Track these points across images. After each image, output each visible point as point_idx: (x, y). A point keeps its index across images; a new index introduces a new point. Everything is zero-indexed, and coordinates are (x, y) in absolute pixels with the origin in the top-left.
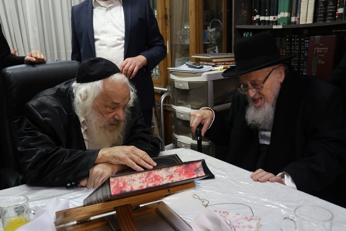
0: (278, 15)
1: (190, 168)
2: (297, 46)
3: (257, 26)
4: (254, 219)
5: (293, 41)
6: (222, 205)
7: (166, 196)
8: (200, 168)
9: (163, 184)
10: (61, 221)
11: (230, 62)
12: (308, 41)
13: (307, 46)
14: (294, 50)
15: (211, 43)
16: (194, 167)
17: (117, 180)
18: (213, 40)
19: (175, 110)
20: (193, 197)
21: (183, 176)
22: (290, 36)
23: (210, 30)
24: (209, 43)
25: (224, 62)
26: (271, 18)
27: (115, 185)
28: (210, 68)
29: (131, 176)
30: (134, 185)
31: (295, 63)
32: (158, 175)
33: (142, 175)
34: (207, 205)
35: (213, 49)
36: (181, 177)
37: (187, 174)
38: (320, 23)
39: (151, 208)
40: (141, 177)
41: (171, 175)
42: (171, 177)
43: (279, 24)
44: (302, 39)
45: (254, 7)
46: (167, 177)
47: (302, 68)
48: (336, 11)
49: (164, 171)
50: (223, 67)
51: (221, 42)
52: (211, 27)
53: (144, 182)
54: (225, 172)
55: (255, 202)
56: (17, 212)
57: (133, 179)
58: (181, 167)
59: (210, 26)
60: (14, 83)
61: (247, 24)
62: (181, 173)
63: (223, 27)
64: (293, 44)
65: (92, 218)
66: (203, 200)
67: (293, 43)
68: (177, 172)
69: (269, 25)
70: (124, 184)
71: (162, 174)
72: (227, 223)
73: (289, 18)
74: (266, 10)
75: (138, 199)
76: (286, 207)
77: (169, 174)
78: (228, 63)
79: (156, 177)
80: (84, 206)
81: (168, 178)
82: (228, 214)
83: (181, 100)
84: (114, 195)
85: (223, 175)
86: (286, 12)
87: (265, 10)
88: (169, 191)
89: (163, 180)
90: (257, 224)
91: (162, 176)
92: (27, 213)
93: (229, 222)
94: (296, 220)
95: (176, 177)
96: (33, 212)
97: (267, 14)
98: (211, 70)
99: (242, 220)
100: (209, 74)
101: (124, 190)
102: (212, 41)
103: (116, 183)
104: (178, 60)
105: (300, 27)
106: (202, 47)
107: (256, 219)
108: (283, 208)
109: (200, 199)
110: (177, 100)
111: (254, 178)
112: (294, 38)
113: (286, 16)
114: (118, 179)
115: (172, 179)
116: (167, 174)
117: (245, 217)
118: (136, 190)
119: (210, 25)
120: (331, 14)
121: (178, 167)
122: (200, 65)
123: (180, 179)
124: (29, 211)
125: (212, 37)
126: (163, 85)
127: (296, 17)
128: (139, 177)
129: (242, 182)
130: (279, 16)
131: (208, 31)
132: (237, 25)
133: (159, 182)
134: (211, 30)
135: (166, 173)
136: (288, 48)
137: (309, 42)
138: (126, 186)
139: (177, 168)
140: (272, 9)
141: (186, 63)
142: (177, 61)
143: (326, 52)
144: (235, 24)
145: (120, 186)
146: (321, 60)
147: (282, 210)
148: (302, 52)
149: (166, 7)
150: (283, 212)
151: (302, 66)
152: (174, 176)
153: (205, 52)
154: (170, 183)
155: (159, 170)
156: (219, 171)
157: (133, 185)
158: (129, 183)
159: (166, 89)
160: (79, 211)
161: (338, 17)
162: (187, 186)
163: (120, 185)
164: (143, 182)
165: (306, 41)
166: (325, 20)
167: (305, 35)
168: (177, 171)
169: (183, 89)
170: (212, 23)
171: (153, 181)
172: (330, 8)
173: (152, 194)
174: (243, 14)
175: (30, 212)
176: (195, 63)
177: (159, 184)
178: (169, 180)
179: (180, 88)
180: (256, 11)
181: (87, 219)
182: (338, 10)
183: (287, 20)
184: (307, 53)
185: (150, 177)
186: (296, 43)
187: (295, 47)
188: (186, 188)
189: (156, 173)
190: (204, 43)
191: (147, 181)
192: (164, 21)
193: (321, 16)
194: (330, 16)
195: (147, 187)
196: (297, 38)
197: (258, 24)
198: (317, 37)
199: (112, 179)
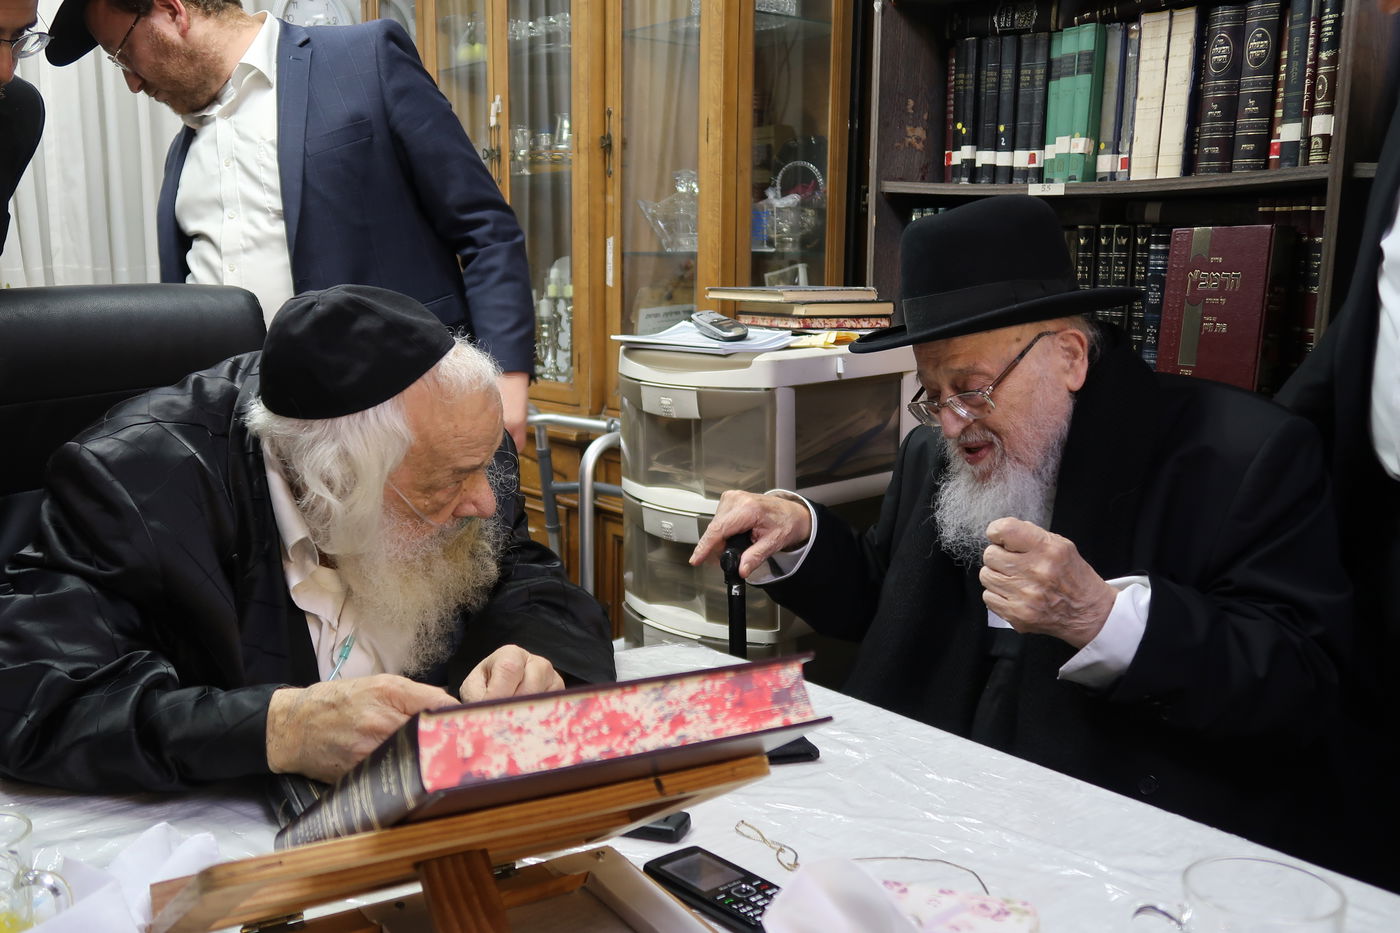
0: (1047, 147)
1: (756, 686)
2: (1119, 265)
3: (963, 186)
4: (1016, 910)
5: (1105, 246)
8: (797, 690)
9: (644, 749)
10: (181, 915)
11: (861, 320)
12: (1161, 247)
15: (780, 250)
16: (769, 684)
17: (447, 729)
18: (789, 241)
19: (641, 501)
20: (735, 834)
21: (725, 720)
22: (1091, 227)
23: (779, 203)
24: (773, 250)
25: (835, 320)
26: (1020, 159)
27: (437, 747)
28: (781, 338)
29: (510, 713)
30: (523, 750)
32: (624, 711)
33: (557, 708)
34: (797, 865)
35: (786, 272)
36: (719, 724)
37: (739, 714)
39: (565, 875)
40: (553, 718)
41: (677, 713)
42: (678, 721)
43: (1051, 181)
44: (1139, 240)
45: (952, 116)
46: (662, 720)
48: (1271, 132)
49: (647, 694)
50: (833, 336)
51: (820, 248)
52: (782, 191)
53: (565, 738)
57: (516, 724)
58: (718, 683)
59: (779, 187)
61: (923, 179)
62: (719, 709)
63: (828, 194)
64: (1105, 259)
65: (310, 914)
67: (1102, 254)
68: (703, 703)
69: (1011, 182)
70: (480, 745)
71: (640, 711)
73: (1090, 163)
77: (667, 710)
78: (854, 324)
79: (615, 721)
81: (666, 727)
82: (904, 891)
83: (663, 460)
84: (436, 792)
86: (1077, 134)
87: (997, 129)
88: (660, 786)
89: (643, 734)
91: (641, 717)
94: (1190, 919)
95: (696, 722)
96: (48, 880)
97: (1003, 144)
98: (788, 348)
99: (966, 917)
100: (779, 361)
101: (479, 772)
102: (783, 243)
103: (445, 737)
104: (649, 316)
105: (1134, 191)
106: (745, 264)
107: (1026, 913)
109: (765, 841)
110: (649, 463)
112: (1108, 233)
113: (1080, 149)
114: (452, 724)
115: (680, 731)
116: (661, 708)
117: (976, 902)
118: (530, 770)
119: (778, 182)
120: (1251, 146)
121: (704, 681)
123: (716, 732)
124: (31, 878)
125: (785, 230)
126: (587, 407)
127: (1115, 156)
128: (543, 718)
129: (930, 776)
130: (1050, 152)
131: (771, 206)
132: (886, 179)
133: (626, 744)
134: (777, 201)
135: (657, 705)
136: (1087, 272)
137: (1166, 253)
138: (485, 754)
139: (701, 686)
140: (1022, 123)
142: (643, 315)
143: (1234, 288)
144: (880, 179)
145: (460, 754)
146: (1214, 319)
147: (1108, 886)
149: (609, 105)
152: (689, 717)
153: (757, 280)
154: (674, 746)
155: (628, 693)
157: (516, 750)
158: (499, 740)
159: (603, 424)
160: (272, 865)
161: (1277, 155)
162: (733, 769)
163: (463, 749)
164: (560, 741)
165: (1153, 247)
166: (1227, 169)
167: (1149, 226)
168: (702, 697)
169: (675, 416)
170: (783, 175)
171: (600, 737)
172: (1248, 123)
175: (36, 881)
177: (628, 751)
178: (666, 733)
179: (664, 414)
180: (961, 130)
181: (291, 917)
182: (1279, 130)
183: (1081, 165)
184: (1157, 291)
185: (589, 719)
186: (1114, 254)
187: (1110, 269)
188: (733, 775)
189: (612, 701)
190: (753, 250)
191: (576, 735)
192: (599, 162)
193: (1214, 154)
194: (1247, 154)
195: (578, 763)
196: (1119, 236)
197: (967, 179)
198: (1198, 232)
199: (426, 721)
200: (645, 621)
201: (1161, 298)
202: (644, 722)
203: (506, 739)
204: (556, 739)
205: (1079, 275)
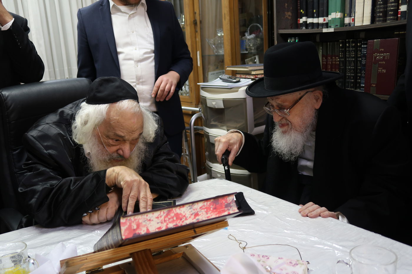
0: (329, 16)
1: (220, 203)
2: (352, 52)
3: (304, 30)
4: (300, 263)
5: (348, 46)
6: (263, 246)
7: (194, 238)
8: (233, 203)
9: (186, 223)
12: (365, 46)
13: (364, 51)
14: (349, 58)
15: (250, 52)
16: (224, 202)
17: (128, 221)
18: (253, 49)
19: (209, 133)
20: (228, 238)
21: (210, 213)
22: (344, 41)
24: (247, 52)
26: (321, 20)
27: (126, 226)
28: (248, 81)
29: (147, 216)
30: (151, 226)
31: (351, 73)
32: (180, 213)
33: (161, 213)
34: (245, 248)
35: (252, 59)
36: (209, 215)
37: (216, 211)
38: (379, 24)
39: (177, 253)
40: (159, 216)
41: (196, 212)
42: (197, 215)
43: (330, 27)
44: (358, 44)
45: (299, 8)
46: (192, 215)
47: (360, 79)
48: (398, 9)
49: (187, 207)
51: (262, 49)
52: (250, 33)
53: (163, 222)
54: (267, 207)
55: (304, 243)
56: (14, 261)
57: (149, 219)
58: (209, 203)
59: (248, 32)
60: (12, 106)
61: (291, 28)
62: (209, 210)
63: (264, 33)
64: (348, 50)
65: (105, 267)
66: (240, 242)
67: (347, 49)
68: (204, 209)
69: (318, 28)
70: (138, 225)
71: (185, 213)
72: (266, 269)
73: (342, 20)
74: (315, 11)
75: (157, 242)
76: (341, 248)
77: (193, 212)
79: (178, 216)
80: (94, 252)
81: (193, 216)
82: (268, 258)
83: (215, 121)
84: (126, 239)
85: (265, 210)
86: (338, 12)
87: (313, 11)
88: (195, 232)
89: (186, 219)
90: (303, 270)
91: (186, 214)
92: (25, 262)
93: (269, 269)
94: (351, 264)
95: (202, 214)
96: (32, 261)
97: (315, 16)
99: (285, 266)
101: (138, 233)
102: (251, 49)
103: (128, 224)
104: (212, 74)
105: (356, 29)
106: (239, 58)
107: (303, 264)
108: (337, 249)
109: (236, 240)
110: (210, 122)
111: (302, 213)
112: (349, 42)
113: (339, 16)
114: (130, 220)
115: (197, 218)
116: (191, 211)
117: (289, 261)
118: (153, 232)
119: (248, 31)
120: (392, 13)
121: (204, 202)
122: (236, 79)
123: (208, 217)
124: (27, 261)
125: (251, 45)
126: (194, 103)
127: (350, 18)
128: (157, 216)
129: (287, 218)
130: (330, 18)
131: (246, 38)
132: (280, 29)
133: (181, 222)
134: (249, 37)
135: (190, 210)
136: (343, 55)
137: (366, 48)
138: (140, 227)
139: (203, 204)
140: (321, 9)
141: (220, 76)
142: (210, 75)
143: (387, 58)
144: (278, 29)
145: (133, 228)
146: (382, 68)
147: (336, 252)
148: (358, 59)
149: (195, 11)
150: (338, 253)
151: (359, 76)
152: (199, 214)
153: (243, 63)
154: (195, 222)
155: (182, 207)
156: (260, 206)
157: (149, 226)
159: (198, 109)
160: (84, 260)
161: (400, 16)
162: (217, 225)
163: (133, 227)
164: (162, 223)
165: (363, 46)
166: (385, 21)
167: (361, 39)
169: (217, 108)
170: (250, 28)
171: (174, 221)
172: (391, 6)
173: (175, 237)
174: (286, 16)
175: (29, 261)
176: (231, 76)
177: (182, 224)
178: (193, 218)
179: (213, 107)
180: (302, 12)
181: (99, 268)
182: (400, 7)
183: (339, 22)
184: (364, 60)
185: (170, 216)
186: (351, 49)
187: (350, 54)
188: (217, 227)
189: (177, 210)
190: (241, 53)
191: (167, 220)
192: (193, 28)
193: (381, 16)
194: (391, 15)
195: (167, 228)
196: (352, 43)
197: (305, 27)
198: (376, 41)
199: (123, 219)
200: (212, 169)
201: (366, 62)
202: (186, 216)
203: (146, 223)
204: (160, 222)
205: (341, 56)
